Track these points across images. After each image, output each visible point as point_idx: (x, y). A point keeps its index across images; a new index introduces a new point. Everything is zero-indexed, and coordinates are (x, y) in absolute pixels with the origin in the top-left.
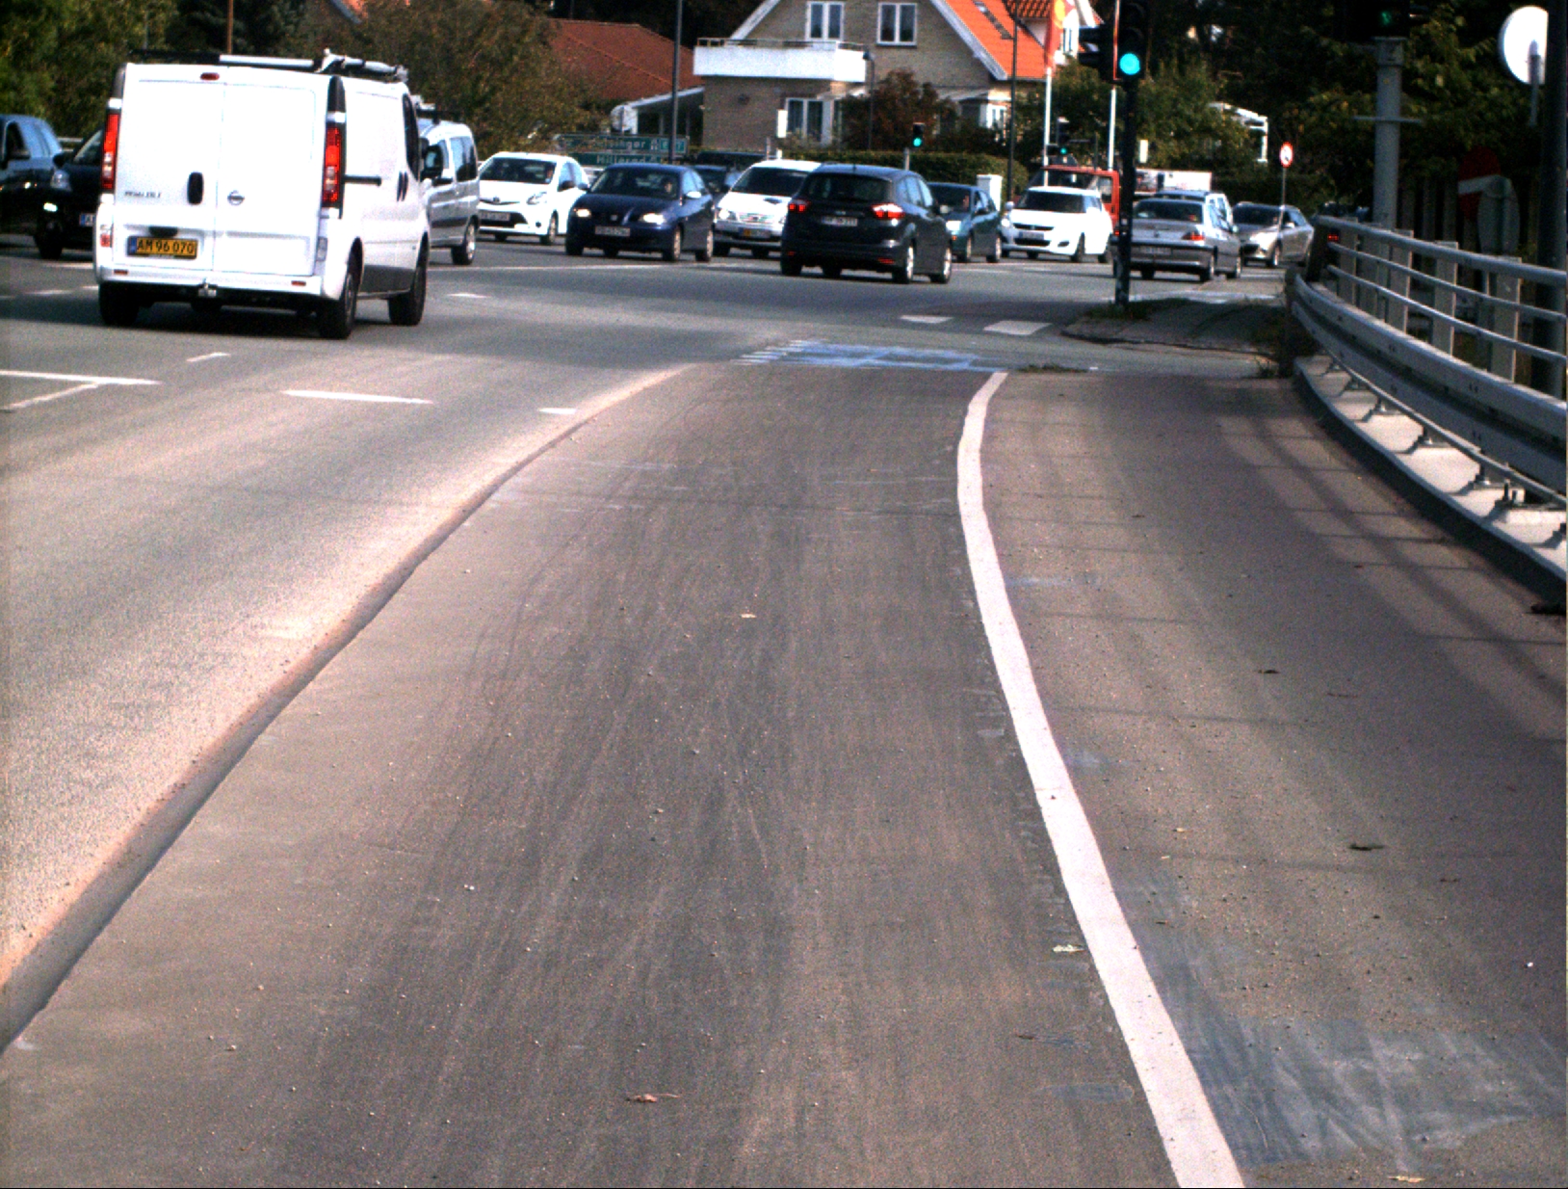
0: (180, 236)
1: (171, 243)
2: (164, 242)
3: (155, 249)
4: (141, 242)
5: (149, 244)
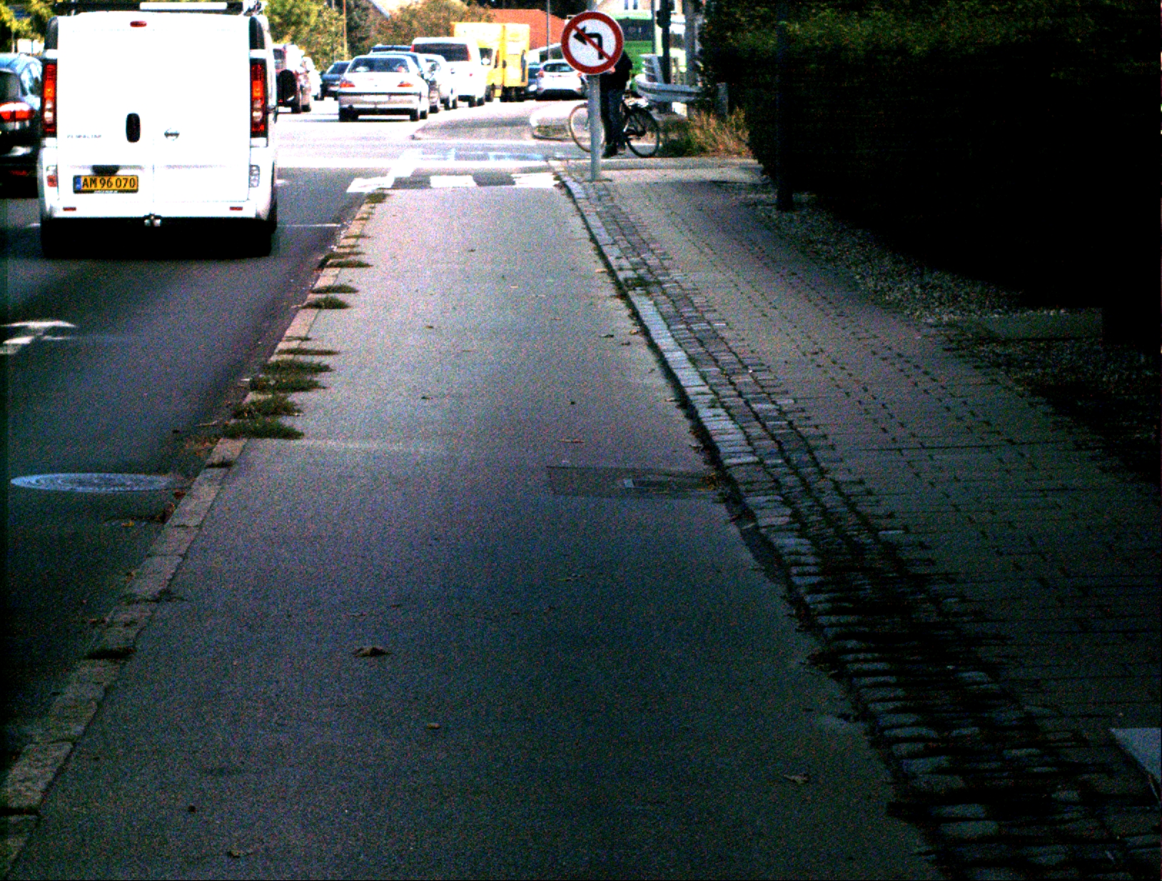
0: (120, 173)
1: (113, 180)
2: (106, 178)
3: (99, 186)
4: (86, 180)
5: (94, 181)
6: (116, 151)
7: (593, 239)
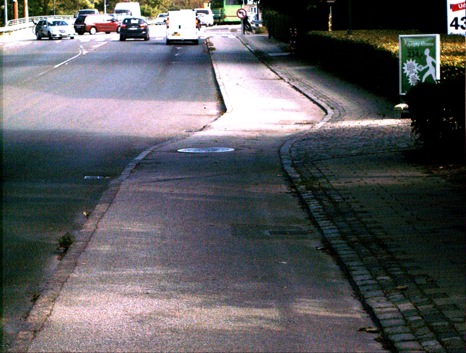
6: (177, 30)
7: (242, 42)
